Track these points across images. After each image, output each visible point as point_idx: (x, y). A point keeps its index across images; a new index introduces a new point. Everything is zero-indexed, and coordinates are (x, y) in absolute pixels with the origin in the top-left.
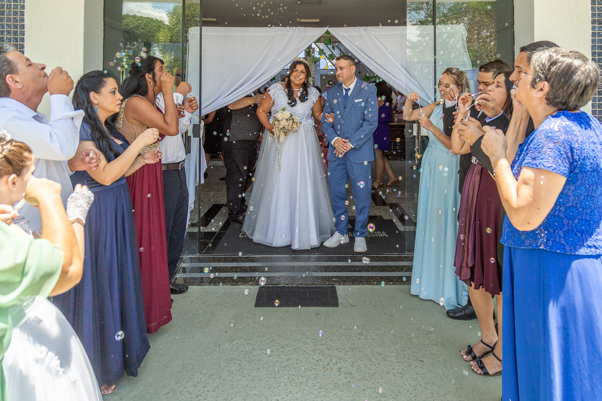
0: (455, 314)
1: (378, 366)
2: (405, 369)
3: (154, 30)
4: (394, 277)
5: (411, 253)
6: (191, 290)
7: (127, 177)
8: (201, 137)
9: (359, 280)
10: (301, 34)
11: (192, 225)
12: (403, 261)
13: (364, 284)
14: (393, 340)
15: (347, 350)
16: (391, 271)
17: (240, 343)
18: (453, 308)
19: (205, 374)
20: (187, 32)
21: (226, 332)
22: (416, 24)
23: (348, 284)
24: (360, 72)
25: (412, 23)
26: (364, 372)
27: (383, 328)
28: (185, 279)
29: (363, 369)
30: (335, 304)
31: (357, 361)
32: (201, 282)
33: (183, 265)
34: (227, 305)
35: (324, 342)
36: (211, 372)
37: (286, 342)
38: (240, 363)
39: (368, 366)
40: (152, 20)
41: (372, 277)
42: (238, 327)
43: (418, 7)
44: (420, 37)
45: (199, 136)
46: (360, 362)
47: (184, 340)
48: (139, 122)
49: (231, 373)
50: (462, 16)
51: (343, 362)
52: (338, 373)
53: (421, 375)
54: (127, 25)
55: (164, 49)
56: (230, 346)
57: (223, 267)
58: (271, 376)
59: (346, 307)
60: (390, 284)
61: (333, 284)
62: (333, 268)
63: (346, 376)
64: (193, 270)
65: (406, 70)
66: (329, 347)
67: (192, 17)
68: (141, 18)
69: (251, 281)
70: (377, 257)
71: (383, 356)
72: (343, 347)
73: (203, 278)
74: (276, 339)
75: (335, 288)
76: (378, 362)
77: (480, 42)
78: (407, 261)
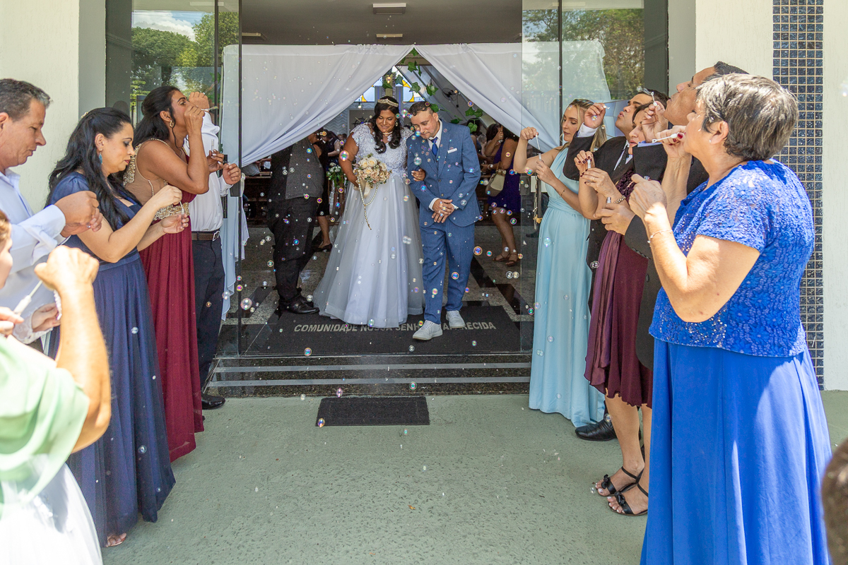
0: (587, 432)
1: (483, 503)
2: (519, 507)
3: (175, 49)
4: (505, 384)
5: (527, 352)
6: (228, 403)
7: (139, 252)
8: (241, 196)
9: (457, 388)
10: (377, 54)
11: (230, 315)
12: (517, 362)
13: (464, 394)
14: (504, 469)
15: (442, 482)
16: (500, 376)
17: (296, 475)
18: (585, 425)
19: (249, 517)
20: (221, 51)
21: (277, 460)
22: (533, 40)
23: (442, 394)
24: (457, 106)
25: (528, 38)
26: (465, 512)
27: (489, 453)
28: (220, 389)
29: (462, 508)
30: (426, 421)
31: (455, 498)
32: (243, 392)
33: (218, 370)
34: (277, 423)
35: (410, 472)
36: (257, 514)
37: (358, 474)
38: (296, 501)
39: (470, 504)
40: (172, 35)
41: (475, 384)
42: (293, 453)
43: (536, 17)
44: (539, 57)
45: (239, 195)
46: (459, 499)
47: (220, 472)
48: (156, 175)
49: (283, 515)
50: (597, 28)
51: (435, 500)
52: (429, 514)
53: (541, 516)
54: (137, 42)
55: (189, 75)
56: (282, 479)
57: (272, 372)
58: (339, 519)
59: (440, 424)
60: (500, 394)
61: (422, 394)
62: (423, 372)
63: (440, 518)
64: (230, 377)
65: (521, 103)
66: (417, 479)
67: (228, 31)
68: (157, 33)
69: (310, 390)
70: (482, 357)
71: (489, 490)
72: (436, 479)
73: (244, 387)
74: (345, 469)
75: (425, 399)
76: (482, 498)
77: (621, 64)
78: (522, 362)
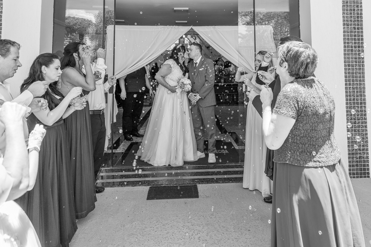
0: (269, 200)
1: (223, 235)
2: (239, 236)
3: (86, 26)
4: (232, 178)
5: (242, 163)
6: (106, 190)
7: (64, 119)
8: (114, 93)
9: (211, 181)
10: (175, 30)
11: (108, 148)
12: (238, 168)
13: (215, 183)
14: (232, 218)
15: (204, 225)
16: (231, 175)
17: (137, 224)
18: (268, 196)
19: (115, 245)
20: (106, 27)
21: (128, 217)
22: (245, 24)
23: (205, 183)
24: (212, 52)
25: (242, 23)
26: (214, 239)
27: (225, 211)
28: (103, 183)
29: (213, 237)
30: (197, 196)
31: (210, 232)
32: (113, 185)
33: (101, 174)
34: (129, 199)
35: (190, 220)
36: (118, 243)
37: (166, 222)
38: (137, 237)
39: (217, 235)
40: (85, 20)
41: (219, 178)
42: (136, 213)
43: (245, 14)
44: (247, 31)
45: (113, 93)
46: (212, 233)
47: (101, 223)
48: (71, 83)
49: (131, 243)
50: (271, 19)
51: (201, 233)
52: (198, 240)
53: (249, 239)
54: (69, 23)
55: (92, 38)
56: (130, 226)
57: (127, 175)
58: (157, 244)
59: (204, 198)
60: (230, 183)
61: (195, 184)
62: (196, 174)
63: (203, 242)
64: (108, 177)
65: (238, 52)
66: (193, 224)
67: (110, 18)
68: (78, 19)
69: (144, 183)
70: (222, 166)
71: (226, 228)
72: (201, 224)
73: (114, 182)
74: (160, 220)
75: (197, 186)
76: (222, 232)
77: (282, 35)
78: (240, 168)
